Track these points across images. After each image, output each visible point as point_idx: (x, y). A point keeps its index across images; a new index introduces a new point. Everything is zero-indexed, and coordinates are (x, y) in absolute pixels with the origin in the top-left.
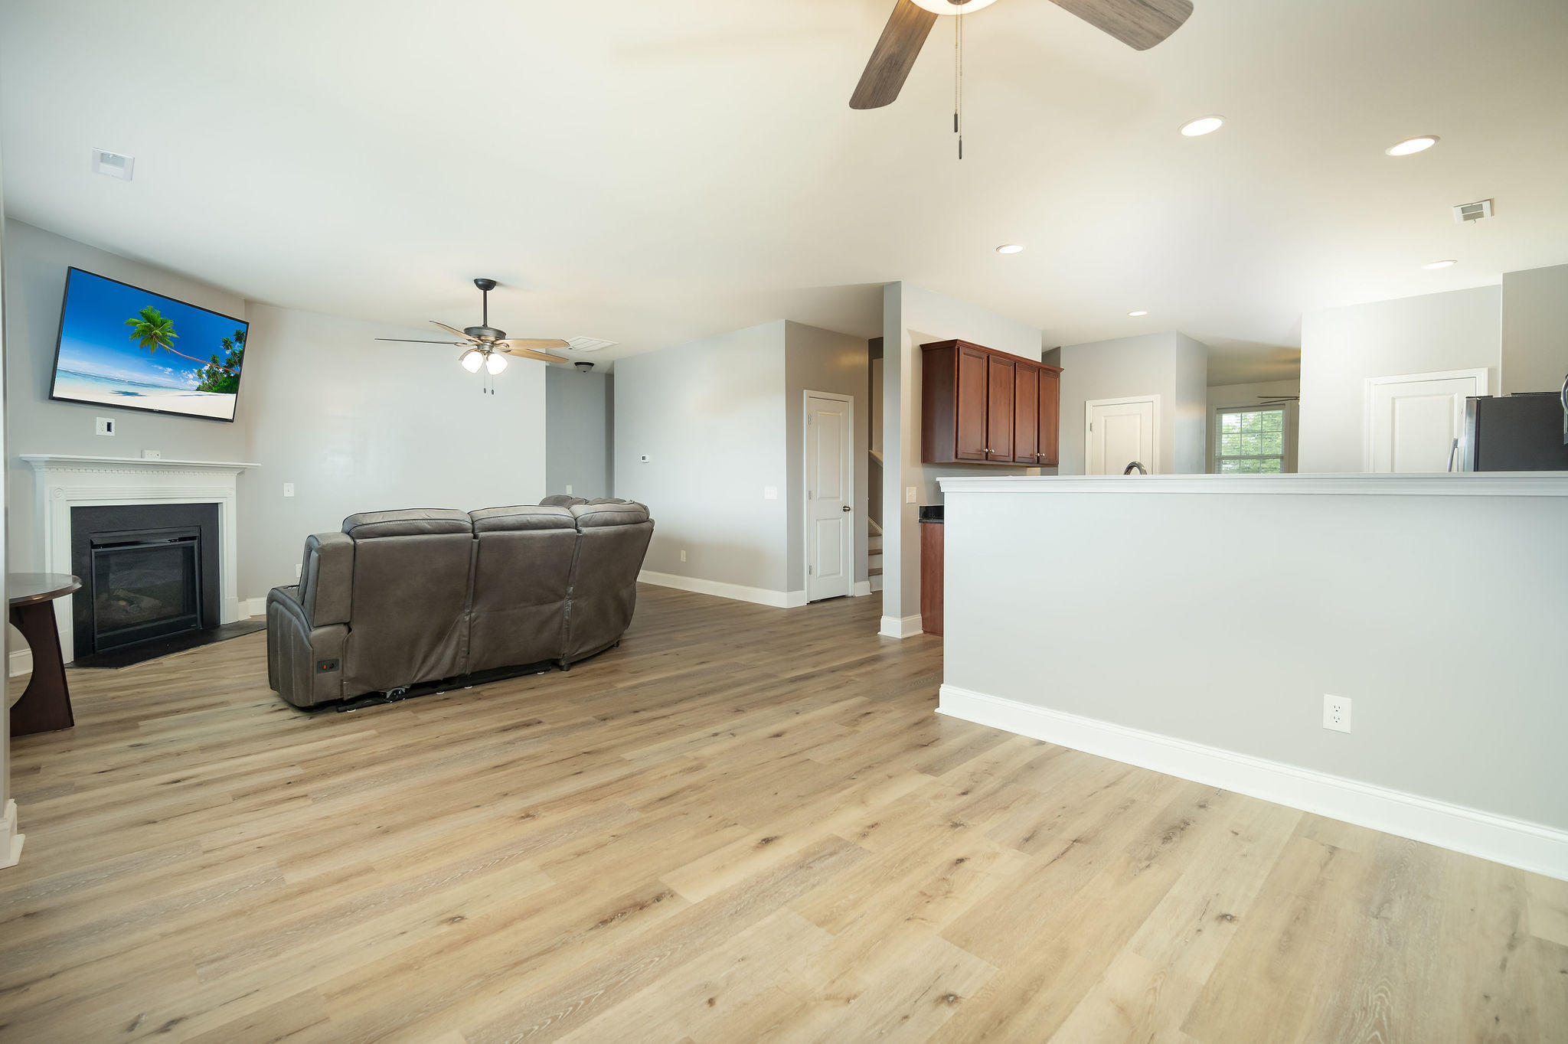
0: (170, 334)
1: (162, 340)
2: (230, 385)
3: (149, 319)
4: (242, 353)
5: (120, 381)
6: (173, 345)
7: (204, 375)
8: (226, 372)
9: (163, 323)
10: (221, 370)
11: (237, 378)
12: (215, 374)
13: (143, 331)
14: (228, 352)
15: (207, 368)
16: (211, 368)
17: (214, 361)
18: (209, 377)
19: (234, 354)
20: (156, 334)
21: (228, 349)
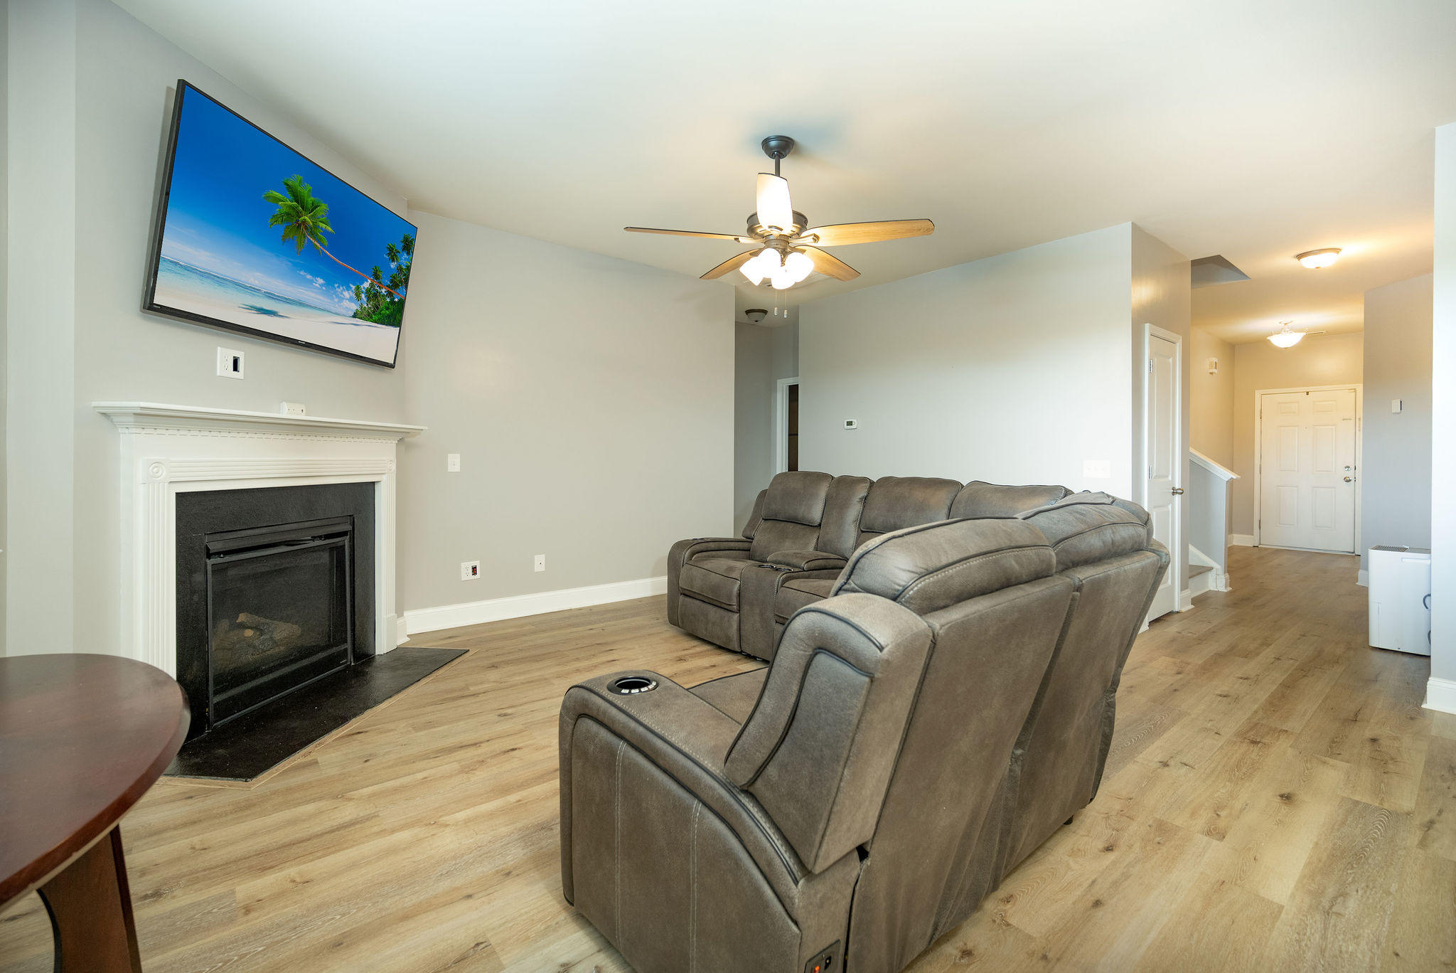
0: (324, 226)
1: (313, 234)
2: (392, 315)
3: (297, 198)
4: (409, 268)
5: (254, 290)
6: (326, 243)
7: (363, 296)
8: (390, 294)
9: (315, 207)
10: (383, 291)
11: (402, 304)
12: (376, 295)
13: (288, 214)
14: (393, 265)
15: (366, 285)
16: (372, 285)
17: (376, 276)
18: (369, 299)
19: (400, 269)
20: (304, 222)
21: (393, 261)
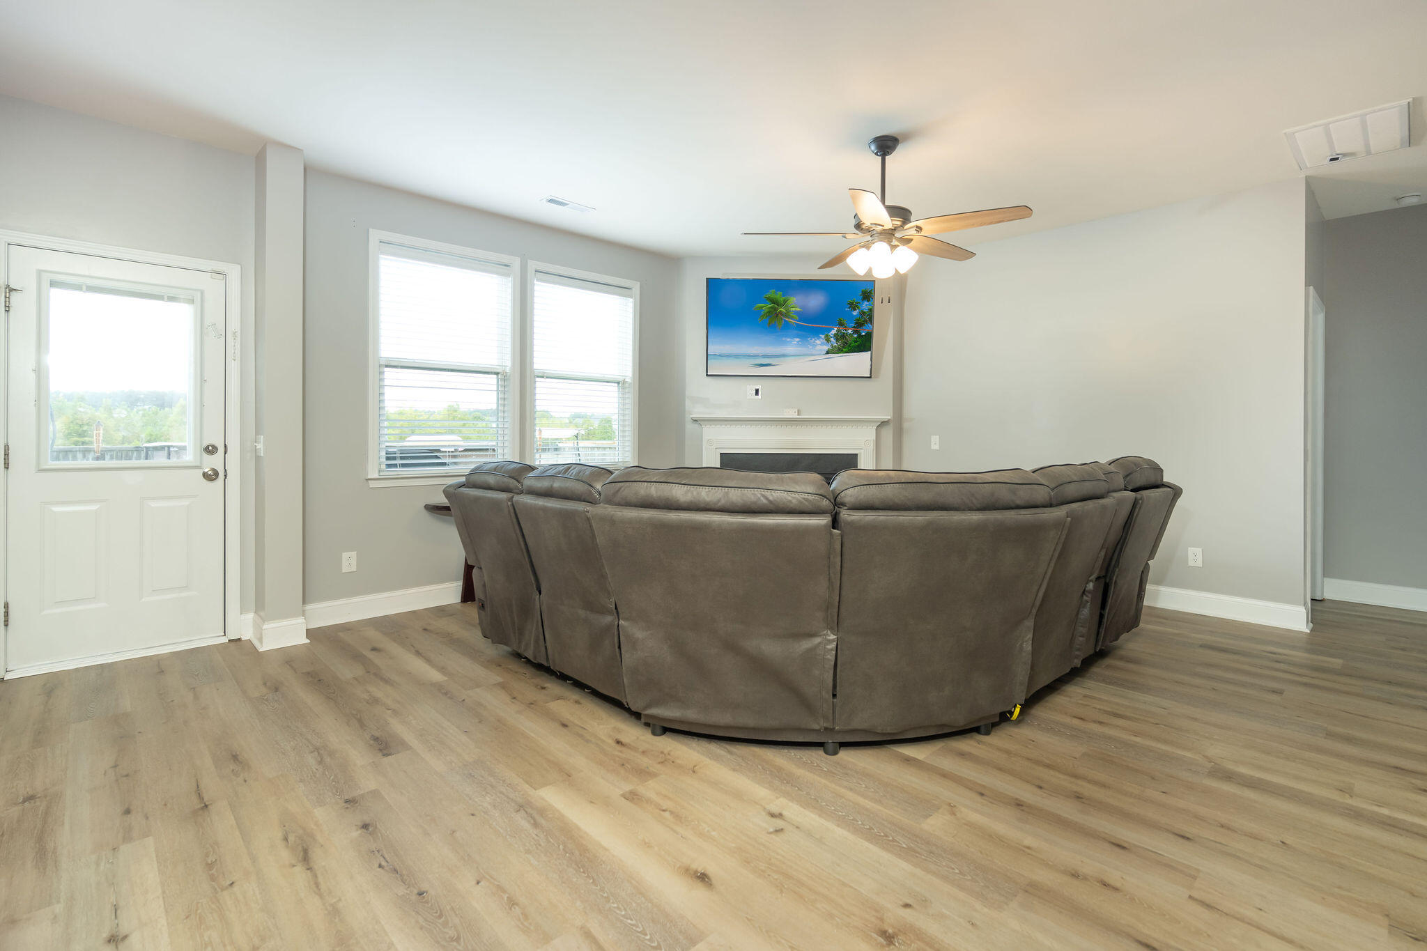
0: (794, 309)
1: (786, 316)
2: (863, 344)
3: (773, 301)
4: (871, 310)
5: (756, 356)
6: (797, 318)
7: (832, 339)
8: (856, 332)
9: (785, 301)
10: (850, 331)
11: (869, 336)
12: (843, 336)
13: (769, 312)
14: (855, 313)
15: (834, 332)
16: (838, 331)
17: (841, 324)
18: (837, 340)
19: (863, 313)
20: (780, 312)
21: (855, 310)
